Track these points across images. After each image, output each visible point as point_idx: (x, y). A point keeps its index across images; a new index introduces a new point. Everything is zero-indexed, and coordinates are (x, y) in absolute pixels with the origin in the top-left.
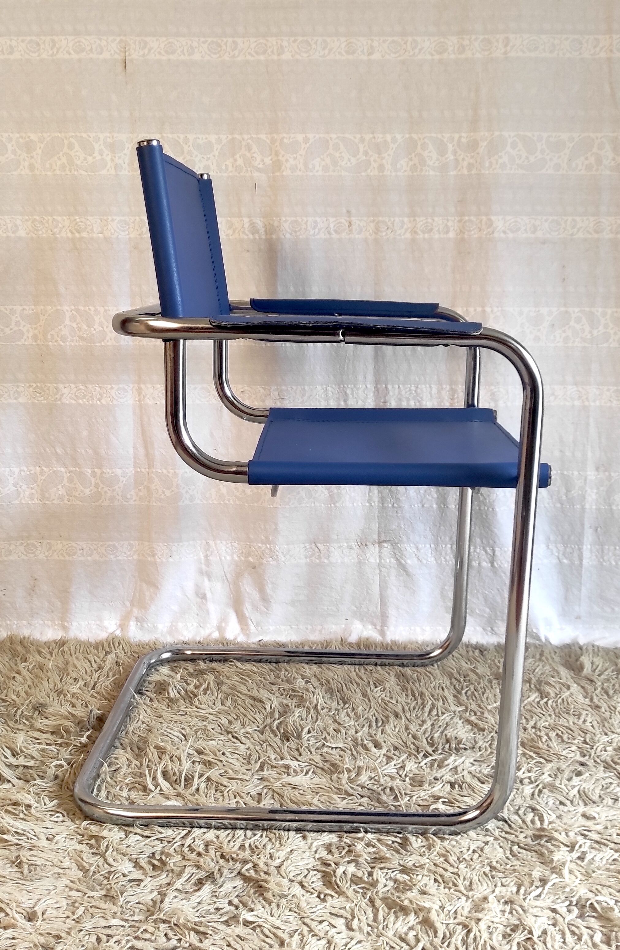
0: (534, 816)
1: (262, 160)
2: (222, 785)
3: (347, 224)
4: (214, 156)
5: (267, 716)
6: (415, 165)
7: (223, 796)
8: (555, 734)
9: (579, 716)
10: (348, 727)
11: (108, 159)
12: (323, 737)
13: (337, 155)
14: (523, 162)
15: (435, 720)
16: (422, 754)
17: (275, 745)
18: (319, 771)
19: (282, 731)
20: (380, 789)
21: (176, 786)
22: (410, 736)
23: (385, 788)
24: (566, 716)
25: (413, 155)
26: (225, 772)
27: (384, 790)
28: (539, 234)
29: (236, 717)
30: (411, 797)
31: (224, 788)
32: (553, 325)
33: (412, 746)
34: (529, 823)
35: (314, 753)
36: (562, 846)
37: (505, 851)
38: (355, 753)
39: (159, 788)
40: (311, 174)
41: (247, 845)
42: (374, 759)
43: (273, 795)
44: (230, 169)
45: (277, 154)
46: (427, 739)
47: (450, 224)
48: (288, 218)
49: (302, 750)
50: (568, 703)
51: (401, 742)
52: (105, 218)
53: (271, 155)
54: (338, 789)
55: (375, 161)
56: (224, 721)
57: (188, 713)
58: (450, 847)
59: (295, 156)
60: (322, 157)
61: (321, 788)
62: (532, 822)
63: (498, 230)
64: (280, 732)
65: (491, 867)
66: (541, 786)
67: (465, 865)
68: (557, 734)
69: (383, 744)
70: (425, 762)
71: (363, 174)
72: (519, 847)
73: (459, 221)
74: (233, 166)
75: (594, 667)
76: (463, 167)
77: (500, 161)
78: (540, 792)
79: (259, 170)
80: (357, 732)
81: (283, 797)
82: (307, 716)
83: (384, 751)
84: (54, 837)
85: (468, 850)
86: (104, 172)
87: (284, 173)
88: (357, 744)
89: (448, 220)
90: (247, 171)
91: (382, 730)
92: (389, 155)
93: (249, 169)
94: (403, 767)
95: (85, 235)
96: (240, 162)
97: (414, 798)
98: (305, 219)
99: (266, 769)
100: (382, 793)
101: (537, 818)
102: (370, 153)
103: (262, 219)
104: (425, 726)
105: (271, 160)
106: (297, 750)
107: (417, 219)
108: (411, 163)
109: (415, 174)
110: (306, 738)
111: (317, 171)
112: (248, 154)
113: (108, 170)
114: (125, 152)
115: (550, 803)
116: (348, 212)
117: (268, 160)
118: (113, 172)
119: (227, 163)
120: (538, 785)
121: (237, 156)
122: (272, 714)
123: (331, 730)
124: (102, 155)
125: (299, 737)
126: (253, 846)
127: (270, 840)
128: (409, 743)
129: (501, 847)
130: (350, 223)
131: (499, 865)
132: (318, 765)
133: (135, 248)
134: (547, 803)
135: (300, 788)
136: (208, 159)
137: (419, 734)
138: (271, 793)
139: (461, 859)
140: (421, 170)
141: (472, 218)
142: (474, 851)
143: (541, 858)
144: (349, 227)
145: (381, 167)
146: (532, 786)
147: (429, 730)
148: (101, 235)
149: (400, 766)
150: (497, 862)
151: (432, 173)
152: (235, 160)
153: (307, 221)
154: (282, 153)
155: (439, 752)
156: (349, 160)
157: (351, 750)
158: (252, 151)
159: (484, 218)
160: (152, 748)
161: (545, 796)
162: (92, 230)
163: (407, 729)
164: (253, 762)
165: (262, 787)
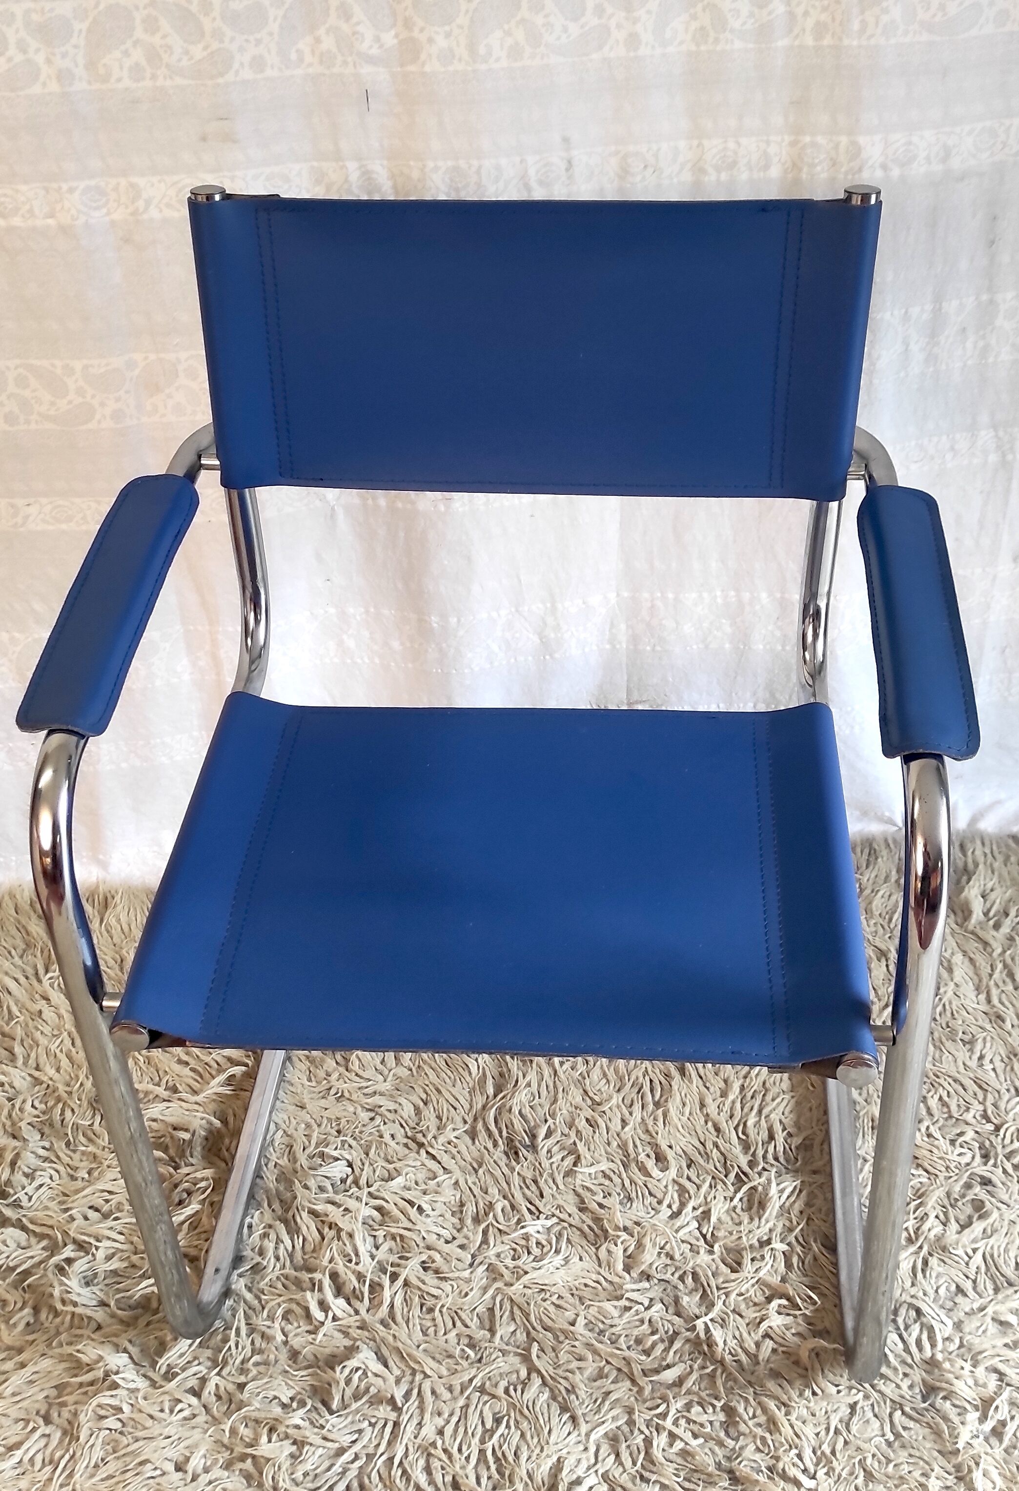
0: (921, 1330)
1: (377, 39)
2: (428, 1293)
3: (563, 165)
4: (271, 34)
5: (474, 1089)
6: (702, 28)
7: (434, 1320)
8: (936, 1097)
9: (970, 1043)
10: (608, 1112)
11: (40, 59)
12: (572, 1141)
13: (539, 20)
14: (935, 15)
15: (745, 1077)
16: (732, 1176)
17: (498, 1173)
18: (576, 1237)
19: (505, 1134)
20: (677, 1275)
21: (357, 1304)
22: (710, 1124)
23: (685, 1272)
24: (948, 1044)
25: (700, 6)
26: (429, 1257)
27: (682, 1278)
28: (956, 163)
29: (424, 1096)
30: (727, 1295)
31: (433, 1301)
32: (964, 330)
33: (715, 1154)
34: (914, 1349)
35: (561, 1187)
36: (968, 1406)
37: (882, 1425)
38: (627, 1183)
39: (330, 1315)
40: (484, 67)
41: (489, 1453)
42: (660, 1195)
43: (512, 1312)
44: (308, 58)
45: (408, 24)
46: (736, 1129)
47: (772, 150)
48: (440, 163)
49: (542, 1183)
50: (952, 1014)
51: (698, 1144)
52: (55, 185)
53: (394, 25)
54: (611, 1282)
55: (619, 26)
56: (408, 1110)
57: (346, 1094)
58: (800, 1423)
59: (447, 28)
60: (506, 27)
61: (586, 1285)
62: (919, 1343)
63: (870, 163)
64: (501, 1137)
65: (865, 1470)
66: (925, 1248)
67: (825, 1470)
68: (941, 1099)
69: (670, 1154)
70: (739, 1195)
71: (595, 56)
72: (903, 1413)
73: (793, 144)
74: (313, 52)
75: (988, 905)
76: (804, 30)
77: (885, 18)
78: (925, 1263)
79: (371, 60)
80: (624, 1123)
81: (527, 1316)
82: (539, 1086)
83: (672, 1173)
84: (187, 1459)
85: (828, 1430)
86: (37, 89)
87: (427, 69)
88: (627, 1156)
89: (768, 143)
90: (345, 63)
91: (665, 1115)
92: (649, 12)
93: (349, 59)
94: (707, 1214)
95: (17, 221)
96: (328, 43)
97: (733, 1296)
98: (475, 163)
99: (492, 1242)
100: (681, 1286)
101: (925, 1337)
102: (610, 10)
103: (385, 162)
104: (731, 1097)
105: (396, 36)
106: (535, 1181)
107: (706, 142)
108: (694, 25)
109: (703, 48)
110: (545, 1149)
111: (498, 60)
112: (345, 27)
113: (44, 84)
114: (74, 41)
115: (942, 1291)
116: (566, 140)
117: (389, 39)
118: (54, 87)
119: (301, 45)
120: (921, 1247)
121: (321, 31)
122: (483, 1081)
123: (582, 1124)
124: (25, 52)
125: (533, 1147)
126: (500, 1455)
127: (523, 1435)
128: (710, 1145)
129: (876, 1416)
130: (569, 162)
131: (876, 1465)
132: (571, 1220)
133: (127, 240)
134: (936, 1291)
135: (553, 1289)
136: (258, 42)
137: (722, 1120)
138: (507, 1305)
139: (819, 1453)
140: (717, 40)
141: (820, 139)
142: (837, 1432)
143: (939, 1441)
144: (567, 170)
145: (633, 40)
146: (913, 1249)
147: (738, 1105)
148: (50, 221)
149: (701, 1210)
150: (874, 1456)
151: (738, 44)
152: (318, 40)
153: (480, 167)
154: (420, 23)
155: (760, 1167)
156: (565, 29)
157: (620, 1177)
158: (354, 20)
159: (844, 140)
160: (305, 1215)
161: (934, 1275)
162: (31, 211)
163: (702, 1105)
164: (469, 1222)
165: (490, 1292)
